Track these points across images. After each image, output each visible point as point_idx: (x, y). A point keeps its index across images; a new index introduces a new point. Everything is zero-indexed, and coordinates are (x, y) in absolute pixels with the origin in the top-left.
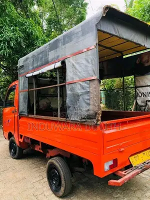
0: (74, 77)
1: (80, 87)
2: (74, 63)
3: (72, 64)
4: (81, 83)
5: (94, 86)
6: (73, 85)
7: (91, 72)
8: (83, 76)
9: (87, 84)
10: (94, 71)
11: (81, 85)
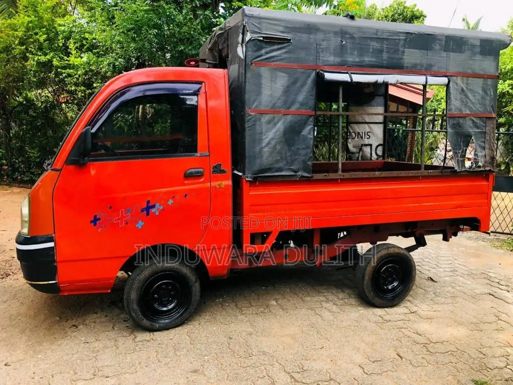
0: (463, 109)
1: (472, 125)
2: (465, 88)
3: (460, 89)
4: (474, 119)
5: (492, 125)
6: (461, 121)
7: (489, 109)
8: (478, 110)
9: (483, 121)
10: (492, 107)
11: (473, 121)
